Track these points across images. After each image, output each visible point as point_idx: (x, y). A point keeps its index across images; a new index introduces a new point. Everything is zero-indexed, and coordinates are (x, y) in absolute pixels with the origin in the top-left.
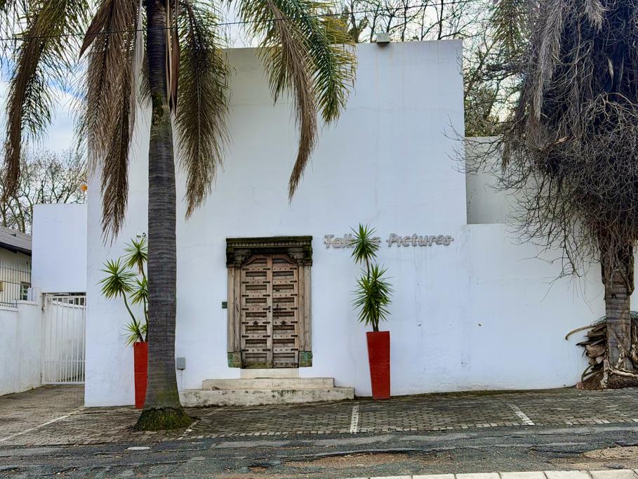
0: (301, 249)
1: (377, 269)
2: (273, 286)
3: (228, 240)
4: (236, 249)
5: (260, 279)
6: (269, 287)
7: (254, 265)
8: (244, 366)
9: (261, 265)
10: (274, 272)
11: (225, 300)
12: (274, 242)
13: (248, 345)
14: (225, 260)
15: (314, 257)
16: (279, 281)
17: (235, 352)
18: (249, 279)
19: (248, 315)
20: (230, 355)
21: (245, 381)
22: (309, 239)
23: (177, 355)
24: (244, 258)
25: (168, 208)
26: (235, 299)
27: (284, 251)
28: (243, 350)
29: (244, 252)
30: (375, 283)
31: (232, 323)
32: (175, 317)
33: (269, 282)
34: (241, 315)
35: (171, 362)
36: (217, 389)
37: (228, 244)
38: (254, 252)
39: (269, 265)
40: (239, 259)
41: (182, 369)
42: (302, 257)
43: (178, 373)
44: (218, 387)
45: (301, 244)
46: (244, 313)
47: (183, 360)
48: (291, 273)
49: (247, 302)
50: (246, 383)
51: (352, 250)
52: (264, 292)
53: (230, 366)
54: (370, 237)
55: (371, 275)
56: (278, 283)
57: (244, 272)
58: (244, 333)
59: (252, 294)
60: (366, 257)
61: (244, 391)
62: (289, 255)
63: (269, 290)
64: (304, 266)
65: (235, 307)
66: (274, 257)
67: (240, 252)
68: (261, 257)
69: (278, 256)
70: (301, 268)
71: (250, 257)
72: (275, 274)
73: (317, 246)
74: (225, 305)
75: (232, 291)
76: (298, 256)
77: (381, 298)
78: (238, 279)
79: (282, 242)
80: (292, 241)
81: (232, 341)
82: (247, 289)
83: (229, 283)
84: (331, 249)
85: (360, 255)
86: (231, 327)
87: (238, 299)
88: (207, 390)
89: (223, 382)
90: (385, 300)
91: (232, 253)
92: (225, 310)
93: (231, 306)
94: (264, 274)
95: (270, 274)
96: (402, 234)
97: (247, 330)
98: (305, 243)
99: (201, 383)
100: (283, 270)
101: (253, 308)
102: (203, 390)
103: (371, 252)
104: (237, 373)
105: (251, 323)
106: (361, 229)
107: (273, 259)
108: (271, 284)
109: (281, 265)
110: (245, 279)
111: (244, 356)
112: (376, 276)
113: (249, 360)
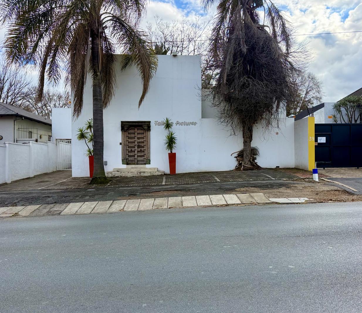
0: (147, 126)
1: (172, 132)
2: (137, 138)
3: (122, 122)
4: (124, 125)
5: (133, 135)
7: (131, 130)
8: (127, 164)
9: (133, 130)
11: (121, 142)
12: (138, 123)
13: (129, 157)
14: (120, 128)
15: (151, 128)
17: (124, 159)
18: (129, 135)
19: (129, 147)
20: (123, 160)
21: (128, 169)
22: (150, 122)
23: (104, 160)
24: (127, 128)
25: (100, 109)
26: (124, 142)
27: (141, 126)
28: (127, 159)
30: (171, 137)
32: (103, 147)
33: (136, 136)
34: (126, 147)
35: (101, 162)
37: (121, 123)
38: (131, 126)
39: (136, 130)
40: (126, 128)
41: (106, 165)
42: (147, 128)
44: (118, 171)
45: (147, 124)
47: (106, 162)
48: (144, 134)
49: (128, 143)
51: (164, 126)
52: (134, 140)
53: (123, 164)
54: (170, 122)
55: (170, 135)
56: (139, 137)
57: (127, 133)
58: (127, 153)
59: (130, 140)
60: (168, 128)
61: (127, 172)
62: (143, 127)
64: (148, 131)
65: (124, 144)
67: (126, 126)
68: (133, 128)
69: (139, 128)
70: (147, 132)
71: (129, 128)
72: (138, 134)
73: (152, 125)
74: (121, 144)
75: (123, 139)
76: (146, 128)
77: (173, 142)
78: (125, 135)
79: (140, 123)
80: (144, 123)
81: (123, 156)
82: (128, 139)
83: (122, 136)
84: (157, 126)
85: (166, 128)
86: (123, 151)
88: (115, 172)
89: (120, 169)
90: (175, 143)
92: (121, 146)
93: (123, 144)
95: (136, 134)
96: (180, 121)
98: (148, 124)
99: (113, 169)
100: (141, 132)
101: (130, 145)
102: (113, 172)
103: (170, 127)
104: (125, 166)
105: (130, 150)
106: (167, 119)
107: (137, 129)
110: (127, 135)
111: (127, 161)
112: (172, 135)
113: (129, 162)
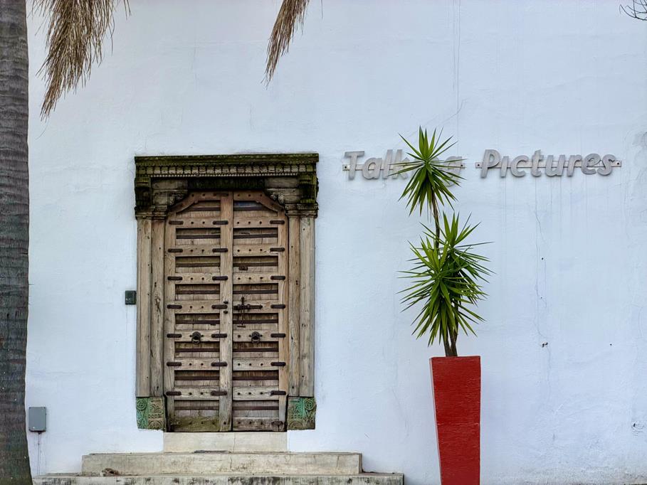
0: (294, 182)
1: (455, 225)
2: (235, 258)
3: (138, 160)
4: (155, 180)
5: (205, 245)
6: (226, 260)
7: (193, 214)
8: (171, 426)
9: (208, 214)
10: (235, 230)
11: (131, 285)
12: (238, 166)
13: (179, 383)
14: (131, 202)
15: (321, 198)
16: (247, 247)
17: (151, 396)
18: (184, 244)
19: (180, 319)
20: (142, 403)
21: (172, 458)
22: (312, 160)
23: (31, 401)
24: (172, 199)
25: (12, 90)
26: (153, 285)
27: (258, 185)
28: (170, 394)
29: (173, 186)
30: (450, 256)
31: (146, 337)
33: (226, 251)
34: (165, 320)
35: (16, 416)
36: (113, 473)
37: (138, 168)
38: (194, 185)
39: (227, 211)
40: (163, 201)
41: (40, 432)
42: (295, 198)
43: (31, 439)
44: (115, 468)
45: (295, 170)
46: (171, 314)
47: (42, 412)
48: (272, 233)
49: (178, 293)
50: (174, 463)
51: (401, 185)
52: (214, 272)
53: (141, 425)
54: (442, 157)
55: (442, 238)
56: (245, 252)
57: (172, 230)
58: (171, 357)
59: (188, 275)
60: (432, 200)
61: (171, 478)
62: (268, 194)
63: (226, 267)
64: (299, 217)
65: (153, 302)
66: (236, 197)
67: (163, 186)
68: (209, 196)
69: (245, 196)
70: (293, 222)
71: (186, 197)
72: (239, 233)
73: (329, 177)
74: (131, 298)
75: (145, 266)
76: (287, 196)
77: (463, 286)
78: (160, 243)
79: (253, 165)
80: (275, 165)
81: (145, 374)
82: (178, 266)
83: (140, 250)
84: (359, 182)
85: (420, 194)
86: (145, 344)
87: (160, 285)
88: (92, 475)
89: (128, 459)
90: (473, 292)
91: (146, 189)
92: (132, 309)
93: (144, 299)
94: (215, 233)
95: (227, 232)
96: (510, 151)
97: (177, 351)
98: (302, 169)
99: (79, 460)
100: (255, 224)
101: (192, 305)
102: (84, 475)
103: (443, 189)
104: (154, 441)
105: (187, 337)
106: (423, 139)
107: (235, 202)
108: (230, 255)
109: (251, 214)
110: (173, 242)
111: (171, 405)
112: (453, 240)
113: (182, 413)
